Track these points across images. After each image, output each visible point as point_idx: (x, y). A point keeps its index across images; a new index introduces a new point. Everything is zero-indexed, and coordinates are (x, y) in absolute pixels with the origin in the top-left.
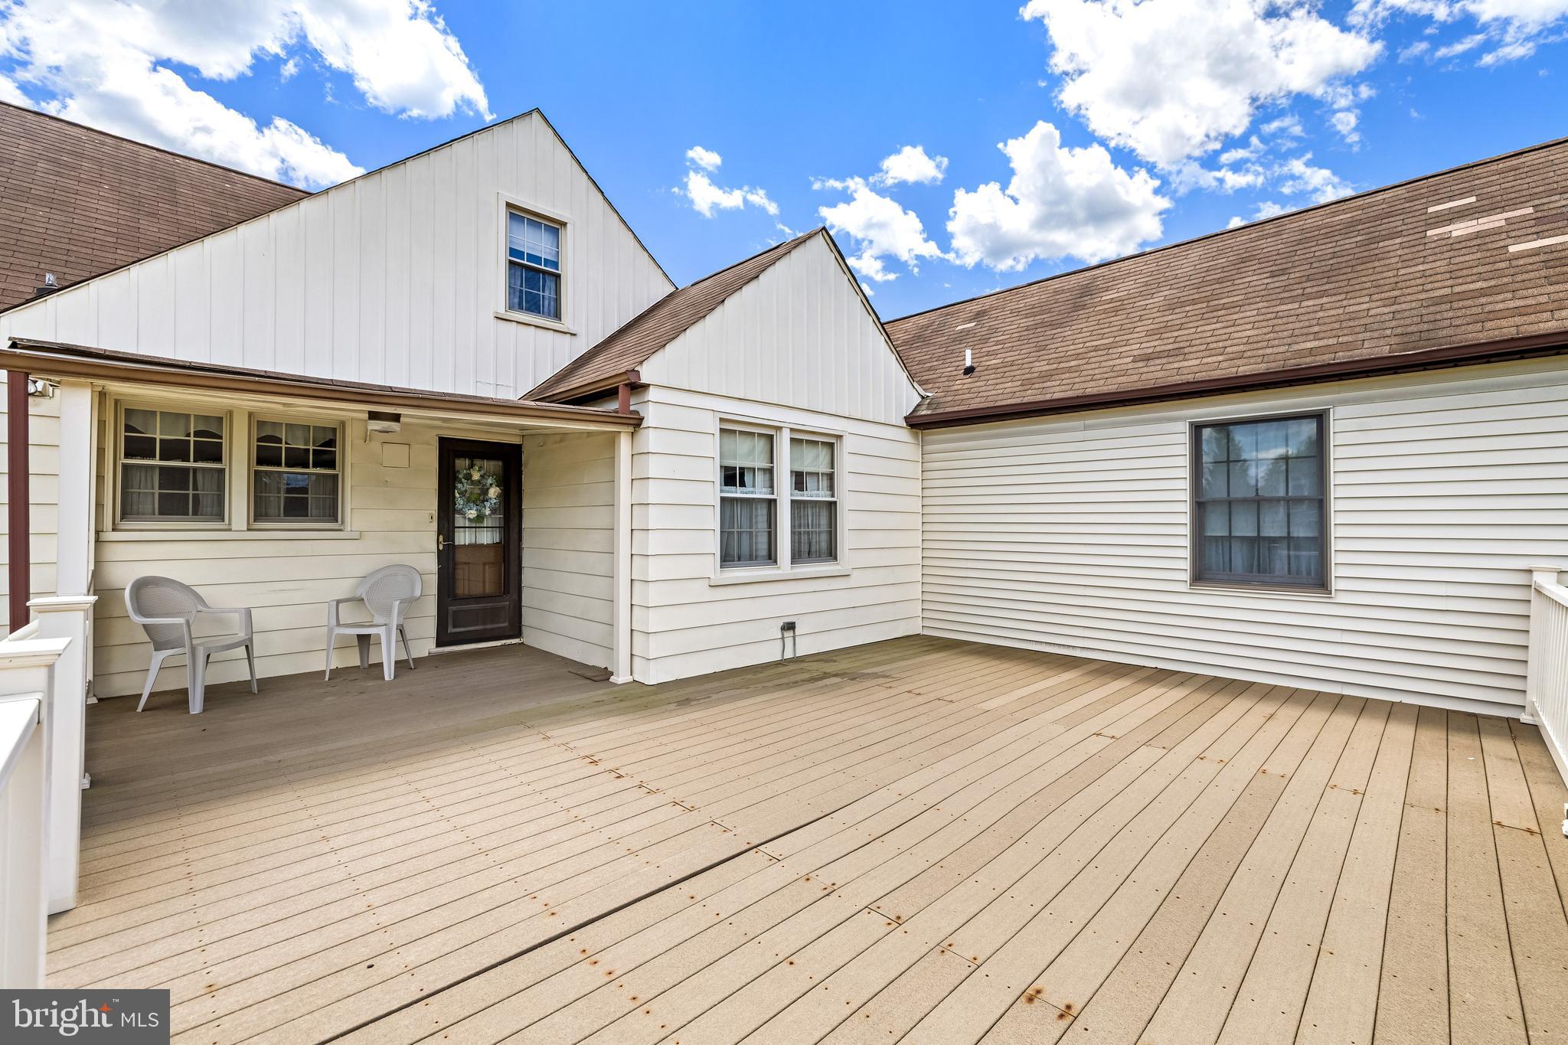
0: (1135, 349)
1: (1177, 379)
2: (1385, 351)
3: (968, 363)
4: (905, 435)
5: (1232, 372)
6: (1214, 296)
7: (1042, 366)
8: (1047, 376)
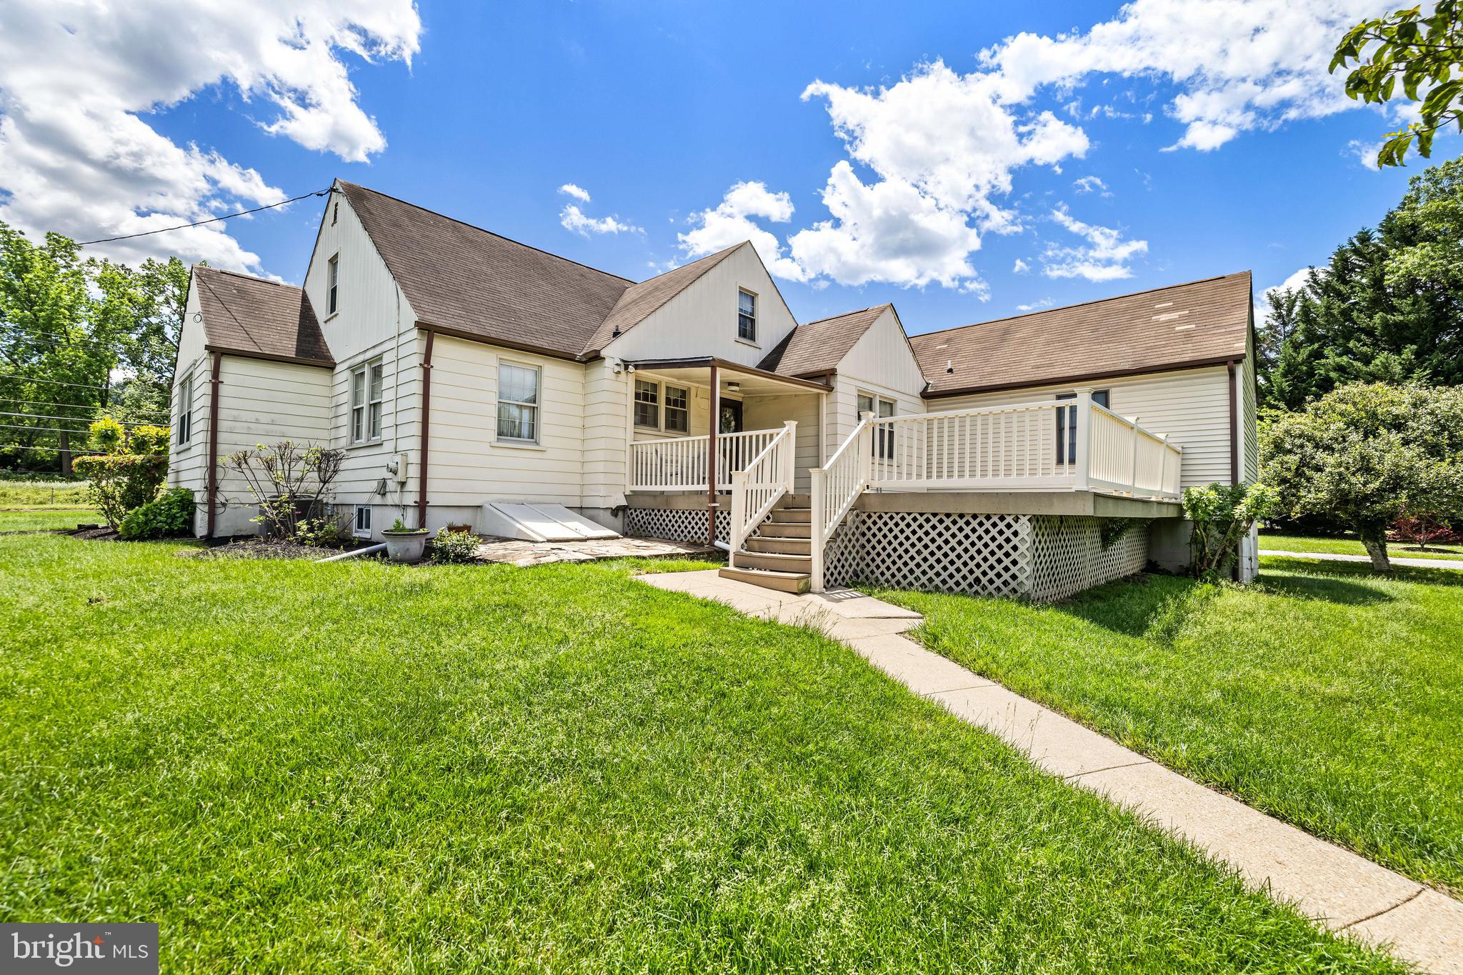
0: (1032, 363)
1: (1051, 377)
2: (1127, 367)
3: (949, 367)
4: (919, 401)
5: (1072, 374)
6: (1068, 340)
7: (988, 369)
8: (992, 374)
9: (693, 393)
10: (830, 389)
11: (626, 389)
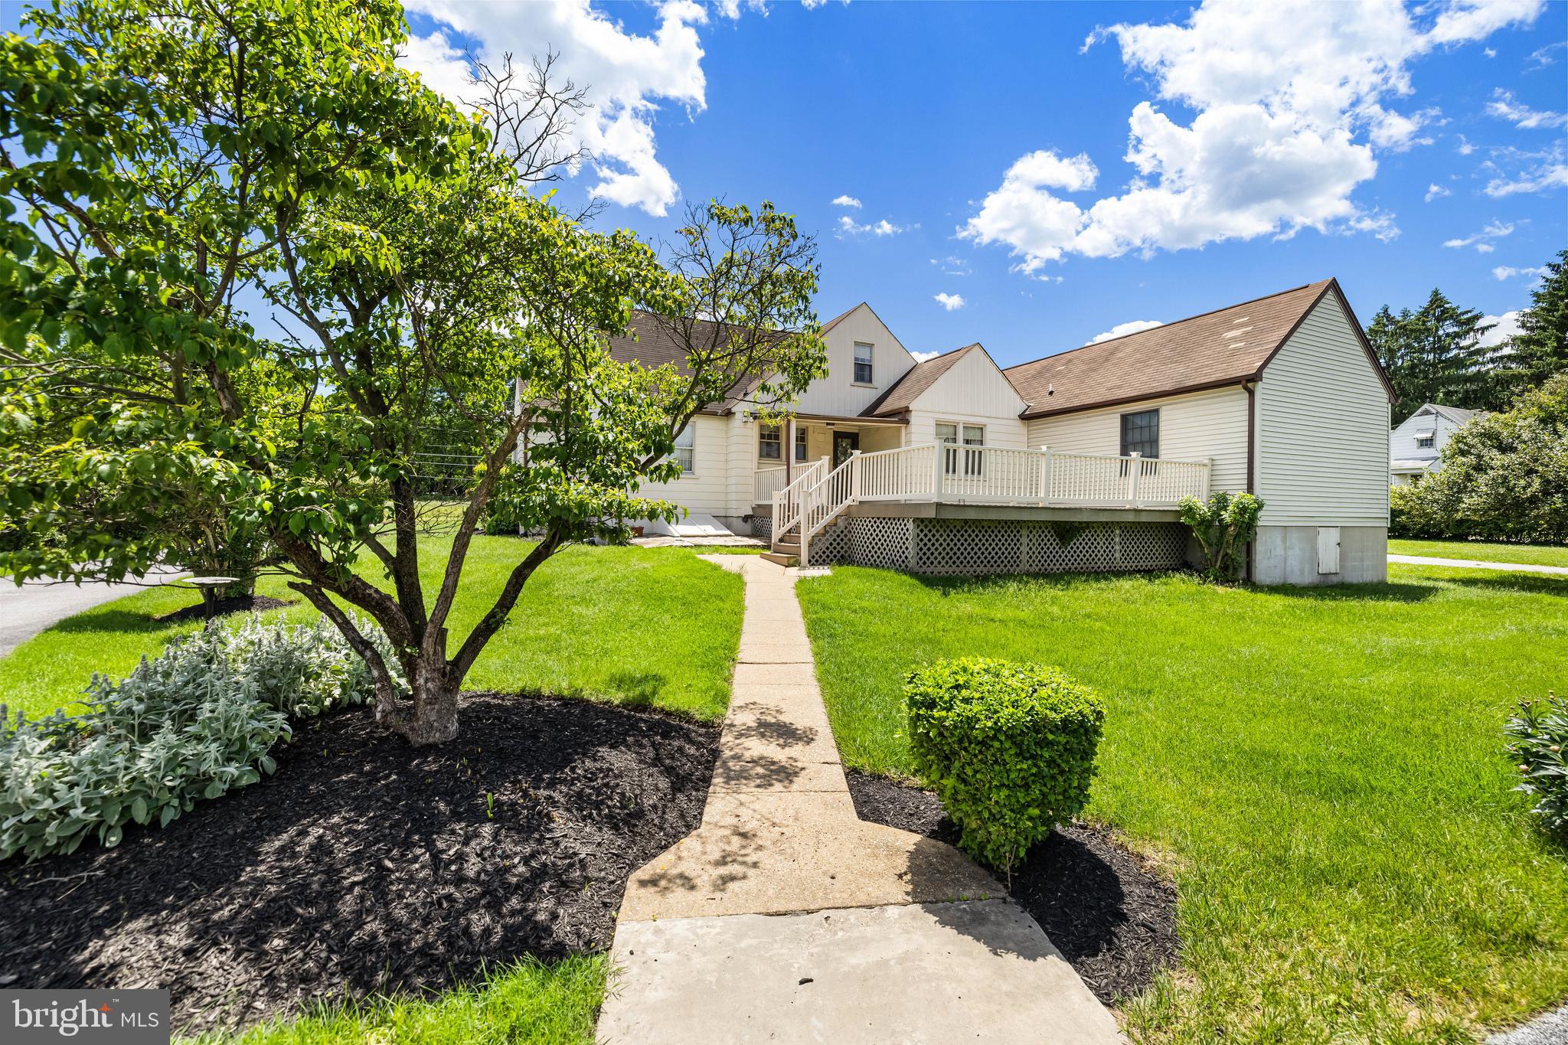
1: (1112, 398)
2: (1168, 388)
3: (1051, 390)
4: (1019, 423)
5: (1127, 396)
6: (1149, 361)
7: (1077, 391)
8: (1077, 396)
9: (810, 430)
10: (907, 422)
11: (752, 433)
